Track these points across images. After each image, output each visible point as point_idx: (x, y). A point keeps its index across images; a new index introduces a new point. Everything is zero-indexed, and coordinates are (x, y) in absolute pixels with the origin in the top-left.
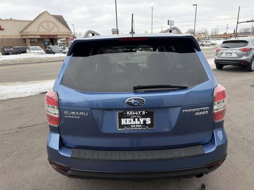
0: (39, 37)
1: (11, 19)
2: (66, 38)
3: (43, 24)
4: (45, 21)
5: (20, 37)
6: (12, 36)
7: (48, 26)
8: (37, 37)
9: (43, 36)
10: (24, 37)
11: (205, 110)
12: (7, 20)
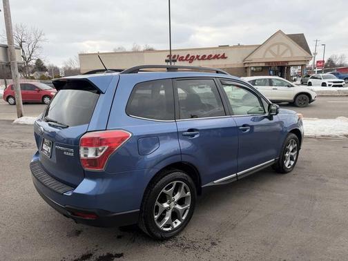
0: (264, 65)
1: (239, 45)
2: (302, 65)
3: (272, 49)
4: (276, 44)
5: (242, 66)
6: (234, 64)
7: (284, 52)
8: (261, 65)
9: (269, 63)
10: (246, 66)
11: (71, 152)
12: (234, 47)
